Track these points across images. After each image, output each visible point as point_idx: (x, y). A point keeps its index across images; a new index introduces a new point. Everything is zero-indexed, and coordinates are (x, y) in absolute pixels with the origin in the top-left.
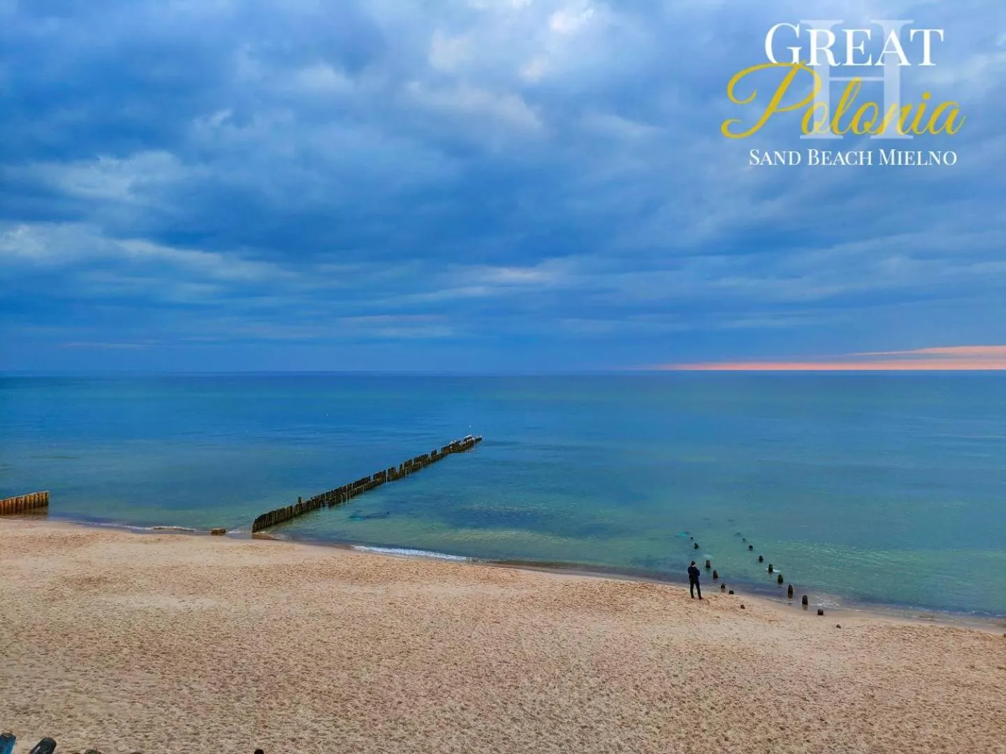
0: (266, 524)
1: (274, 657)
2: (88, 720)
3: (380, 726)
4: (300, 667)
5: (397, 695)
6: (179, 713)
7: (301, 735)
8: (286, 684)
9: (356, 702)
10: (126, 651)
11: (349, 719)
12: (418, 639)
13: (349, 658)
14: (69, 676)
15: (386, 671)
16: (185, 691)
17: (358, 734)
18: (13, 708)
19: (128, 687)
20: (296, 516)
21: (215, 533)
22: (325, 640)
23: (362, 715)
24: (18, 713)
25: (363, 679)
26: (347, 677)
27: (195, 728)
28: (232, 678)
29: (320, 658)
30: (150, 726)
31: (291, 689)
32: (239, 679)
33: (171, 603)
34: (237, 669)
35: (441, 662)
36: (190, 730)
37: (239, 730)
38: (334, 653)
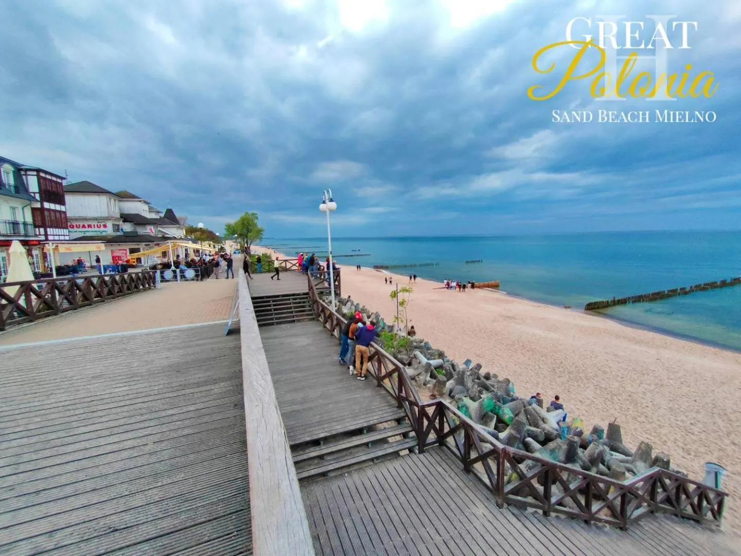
0: (592, 308)
1: (581, 366)
2: (498, 365)
3: (631, 412)
4: (593, 373)
5: (647, 403)
6: (532, 374)
7: (585, 401)
8: (584, 379)
9: (620, 398)
10: (517, 346)
11: (613, 403)
12: (671, 381)
13: (622, 378)
14: (495, 348)
15: (643, 390)
16: (537, 367)
17: (616, 411)
18: (476, 354)
19: (515, 359)
20: (610, 306)
21: (566, 307)
22: (611, 366)
23: (621, 404)
24: (477, 356)
25: (628, 389)
26: (618, 385)
27: (538, 381)
28: (559, 368)
29: (605, 372)
30: (520, 375)
31: (586, 381)
32: (561, 369)
33: (539, 332)
34: (561, 366)
35: (684, 397)
36: (535, 382)
37: (556, 388)
38: (614, 373)
